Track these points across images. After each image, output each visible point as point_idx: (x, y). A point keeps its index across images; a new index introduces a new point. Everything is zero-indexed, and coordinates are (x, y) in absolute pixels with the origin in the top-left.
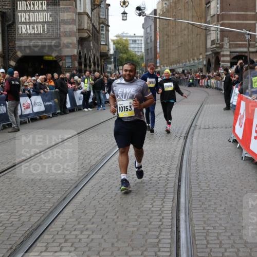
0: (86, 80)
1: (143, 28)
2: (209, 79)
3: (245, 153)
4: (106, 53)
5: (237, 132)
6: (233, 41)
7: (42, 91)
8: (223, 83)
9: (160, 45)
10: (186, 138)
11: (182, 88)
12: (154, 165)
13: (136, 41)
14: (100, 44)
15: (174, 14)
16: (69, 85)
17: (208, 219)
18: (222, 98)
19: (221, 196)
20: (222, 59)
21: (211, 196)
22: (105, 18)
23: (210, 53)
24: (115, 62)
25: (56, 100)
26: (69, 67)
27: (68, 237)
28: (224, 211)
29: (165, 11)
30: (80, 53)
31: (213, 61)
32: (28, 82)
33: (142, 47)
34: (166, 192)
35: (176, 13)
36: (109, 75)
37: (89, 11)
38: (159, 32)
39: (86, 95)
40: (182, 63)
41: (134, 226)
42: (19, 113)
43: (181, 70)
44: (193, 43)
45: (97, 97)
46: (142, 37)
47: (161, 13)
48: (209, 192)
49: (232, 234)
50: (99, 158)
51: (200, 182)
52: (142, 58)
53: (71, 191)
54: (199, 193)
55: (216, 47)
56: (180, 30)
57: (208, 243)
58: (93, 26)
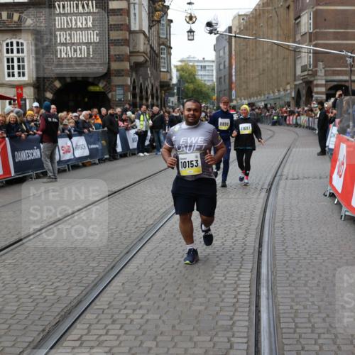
0: (142, 116)
1: (215, 50)
2: (299, 115)
3: (345, 211)
4: (167, 82)
6: (329, 67)
7: (86, 131)
8: (317, 120)
9: (236, 72)
10: (269, 191)
12: (227, 225)
13: (205, 67)
14: (161, 71)
15: (254, 32)
16: (121, 124)
17: (297, 296)
18: (315, 140)
19: (314, 266)
20: (315, 90)
21: (301, 266)
22: (166, 38)
23: (301, 82)
24: (178, 93)
25: (103, 142)
26: (120, 100)
27: (116, 317)
28: (318, 285)
29: (242, 28)
30: (134, 82)
31: (304, 92)
32: (68, 118)
33: (213, 75)
34: (243, 260)
35: (256, 30)
36: (171, 110)
37: (146, 29)
38: (235, 55)
39: (142, 135)
40: (264, 95)
41: (201, 304)
42: (57, 158)
43: (263, 104)
44: (278, 69)
45: (156, 139)
46: (213, 61)
47: (238, 31)
48: (299, 261)
49: (328, 316)
50: (157, 216)
51: (287, 247)
52: (213, 89)
53: (121, 258)
54: (285, 262)
55: (308, 75)
56: (261, 52)
57: (296, 327)
58: (152, 48)
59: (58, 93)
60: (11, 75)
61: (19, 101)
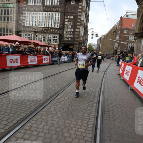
1: (97, 42)
2: (113, 57)
3: (122, 78)
5: (120, 72)
9: (101, 47)
10: (105, 72)
11: (104, 59)
13: (94, 45)
14: (85, 45)
17: (109, 96)
20: (118, 52)
22: (87, 38)
24: (88, 50)
27: (67, 95)
28: (114, 94)
30: (79, 46)
31: (115, 52)
32: (64, 52)
33: (96, 47)
37: (83, 35)
38: (101, 43)
40: (106, 52)
41: (87, 95)
42: (61, 60)
43: (106, 54)
44: (110, 47)
46: (96, 44)
49: (116, 101)
55: (116, 49)
57: (108, 103)
58: (84, 40)
59: (63, 47)
60: (54, 42)
61: (55, 48)
